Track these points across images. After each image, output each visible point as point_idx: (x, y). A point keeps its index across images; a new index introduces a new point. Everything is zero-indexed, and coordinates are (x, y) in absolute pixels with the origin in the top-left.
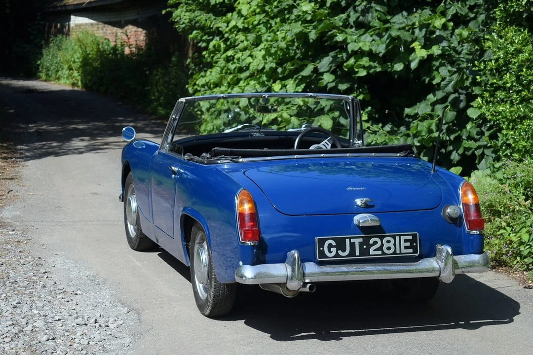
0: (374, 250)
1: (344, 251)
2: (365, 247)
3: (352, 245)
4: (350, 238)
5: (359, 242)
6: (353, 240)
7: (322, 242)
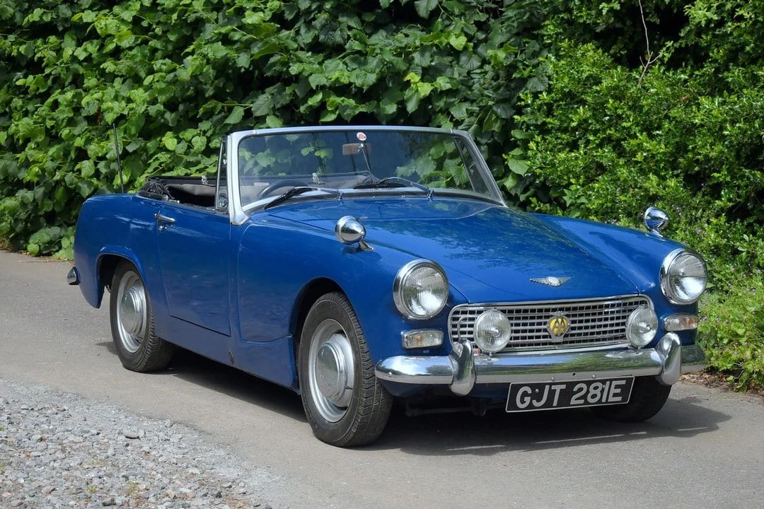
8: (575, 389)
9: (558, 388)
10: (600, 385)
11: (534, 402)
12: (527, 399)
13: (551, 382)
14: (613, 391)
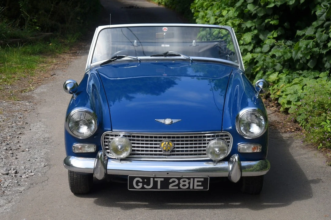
8: (171, 181)
9: (159, 180)
10: (187, 180)
11: (145, 186)
12: (141, 185)
13: (153, 176)
14: (196, 183)
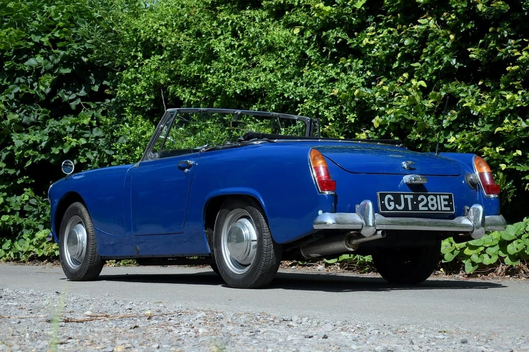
0: (422, 206)
1: (400, 205)
2: (415, 203)
3: (406, 200)
4: (404, 194)
5: (411, 199)
6: (406, 196)
7: (383, 196)
